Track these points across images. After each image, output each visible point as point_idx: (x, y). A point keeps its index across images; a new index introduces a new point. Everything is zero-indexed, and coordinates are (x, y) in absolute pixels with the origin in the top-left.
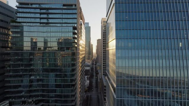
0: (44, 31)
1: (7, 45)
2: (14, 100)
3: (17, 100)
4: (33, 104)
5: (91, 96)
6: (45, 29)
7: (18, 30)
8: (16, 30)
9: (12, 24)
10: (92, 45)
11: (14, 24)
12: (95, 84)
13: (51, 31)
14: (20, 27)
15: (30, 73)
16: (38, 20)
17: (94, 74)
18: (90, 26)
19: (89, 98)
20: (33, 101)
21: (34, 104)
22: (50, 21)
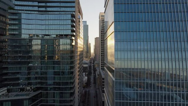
0: (43, 19)
1: (4, 33)
2: (12, 87)
3: (15, 88)
4: (31, 91)
5: (89, 91)
6: (43, 17)
7: (16, 17)
8: (14, 17)
9: (10, 11)
10: (90, 44)
11: (12, 11)
12: (93, 80)
13: (50, 19)
14: (18, 14)
15: (28, 60)
16: (36, 9)
17: (92, 72)
18: (87, 24)
19: (87, 93)
20: (31, 89)
21: (33, 91)
22: (49, 9)
